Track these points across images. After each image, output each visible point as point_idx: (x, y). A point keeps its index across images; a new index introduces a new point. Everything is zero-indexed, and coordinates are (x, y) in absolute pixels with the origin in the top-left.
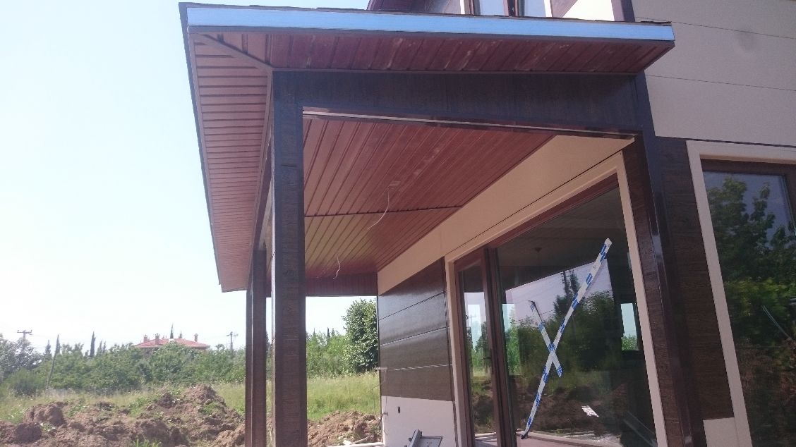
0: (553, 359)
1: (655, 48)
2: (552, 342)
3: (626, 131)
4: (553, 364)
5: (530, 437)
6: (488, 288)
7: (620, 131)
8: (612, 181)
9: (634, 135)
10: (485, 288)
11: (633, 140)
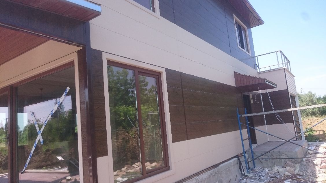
0: (39, 137)
1: (94, 13)
2: (40, 130)
3: (79, 44)
4: (39, 139)
5: (26, 172)
6: (11, 106)
7: (77, 43)
8: (72, 63)
9: (82, 46)
10: (9, 105)
11: (82, 48)
